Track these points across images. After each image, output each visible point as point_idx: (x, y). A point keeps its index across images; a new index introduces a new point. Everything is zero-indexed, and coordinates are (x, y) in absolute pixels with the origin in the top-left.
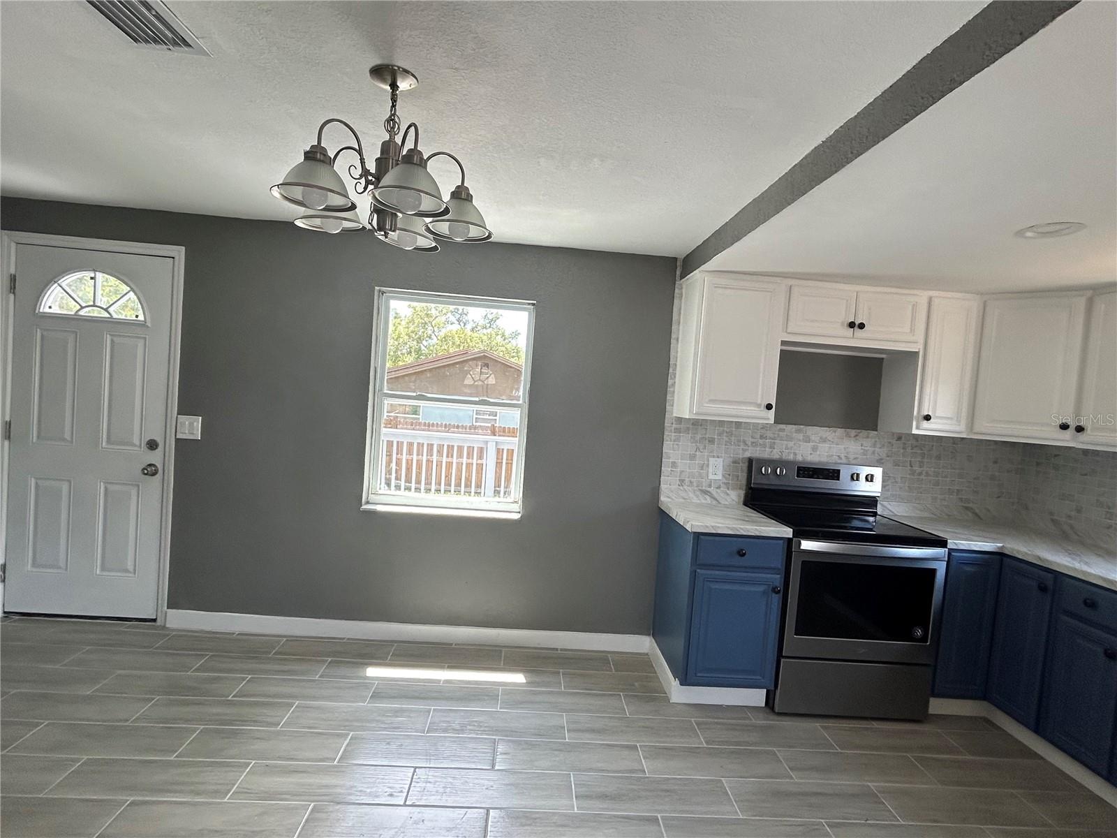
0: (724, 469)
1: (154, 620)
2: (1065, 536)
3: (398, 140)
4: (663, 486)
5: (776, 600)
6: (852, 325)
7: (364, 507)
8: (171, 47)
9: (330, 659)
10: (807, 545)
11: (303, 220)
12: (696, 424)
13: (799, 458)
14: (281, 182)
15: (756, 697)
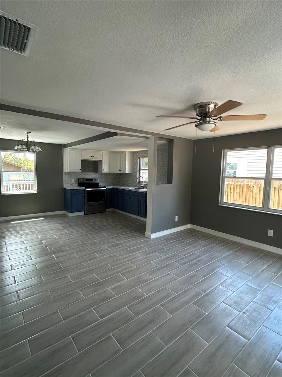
0: (75, 180)
2: (123, 185)
4: (64, 184)
5: (84, 198)
6: (92, 156)
10: (87, 189)
12: (69, 173)
13: (87, 178)
15: (82, 213)
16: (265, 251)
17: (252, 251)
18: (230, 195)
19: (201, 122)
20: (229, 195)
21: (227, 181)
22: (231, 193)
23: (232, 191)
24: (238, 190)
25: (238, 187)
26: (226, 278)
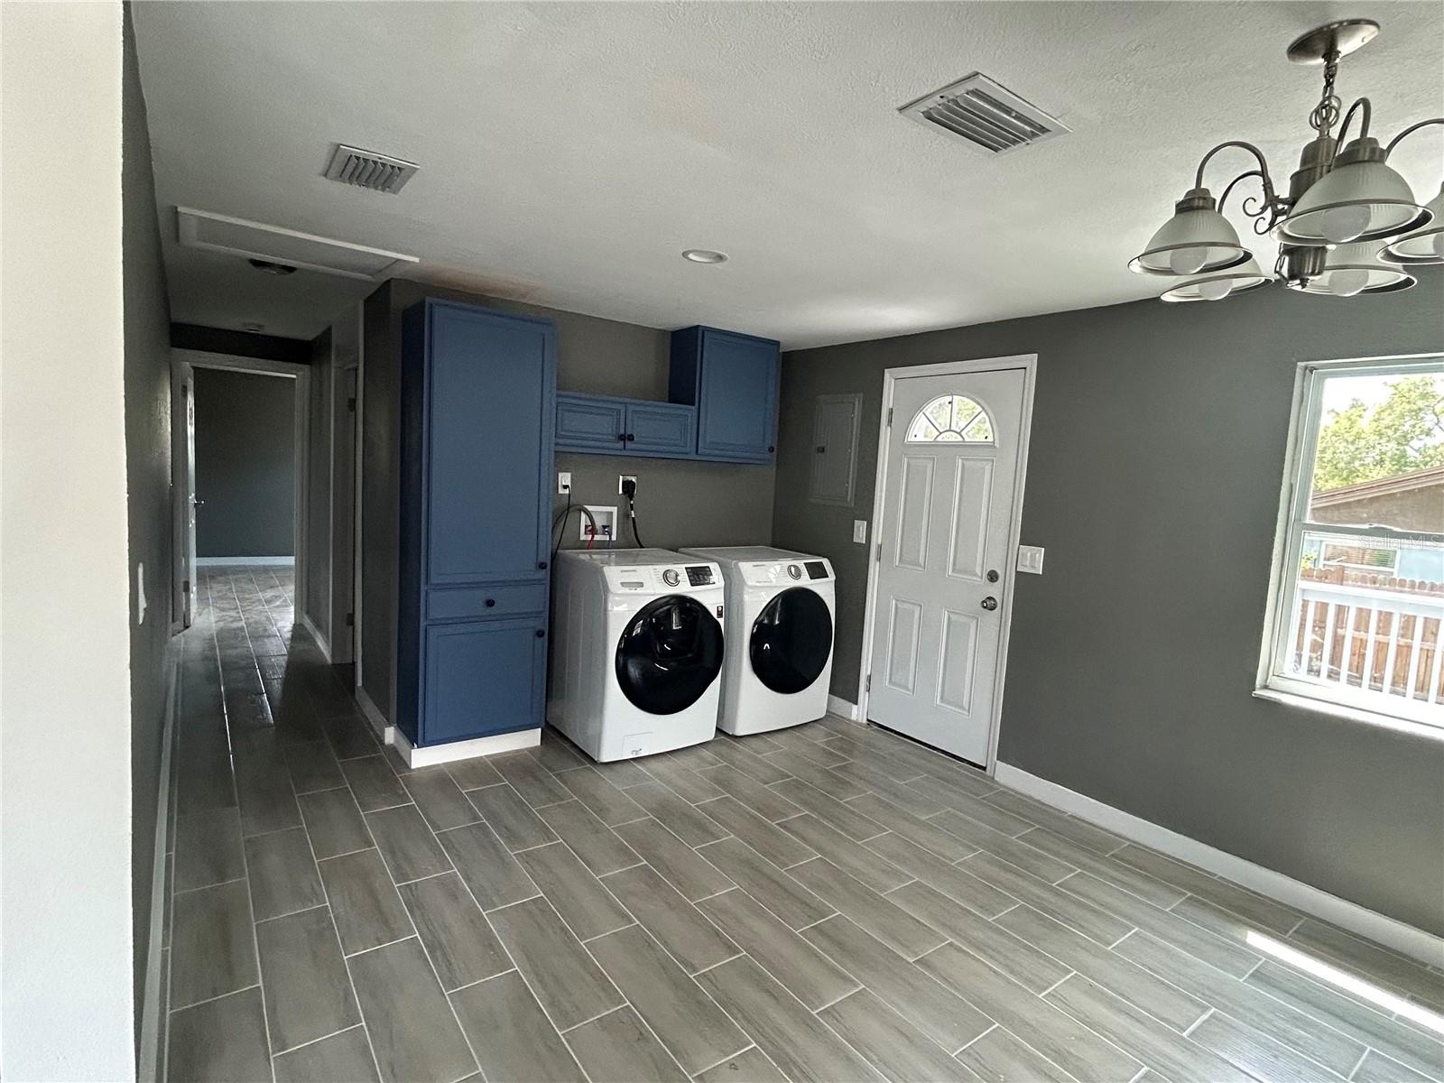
1: (984, 769)
3: (1334, 133)
7: (1259, 692)
8: (1029, 141)
9: (1189, 894)
11: (1174, 292)
14: (1143, 252)
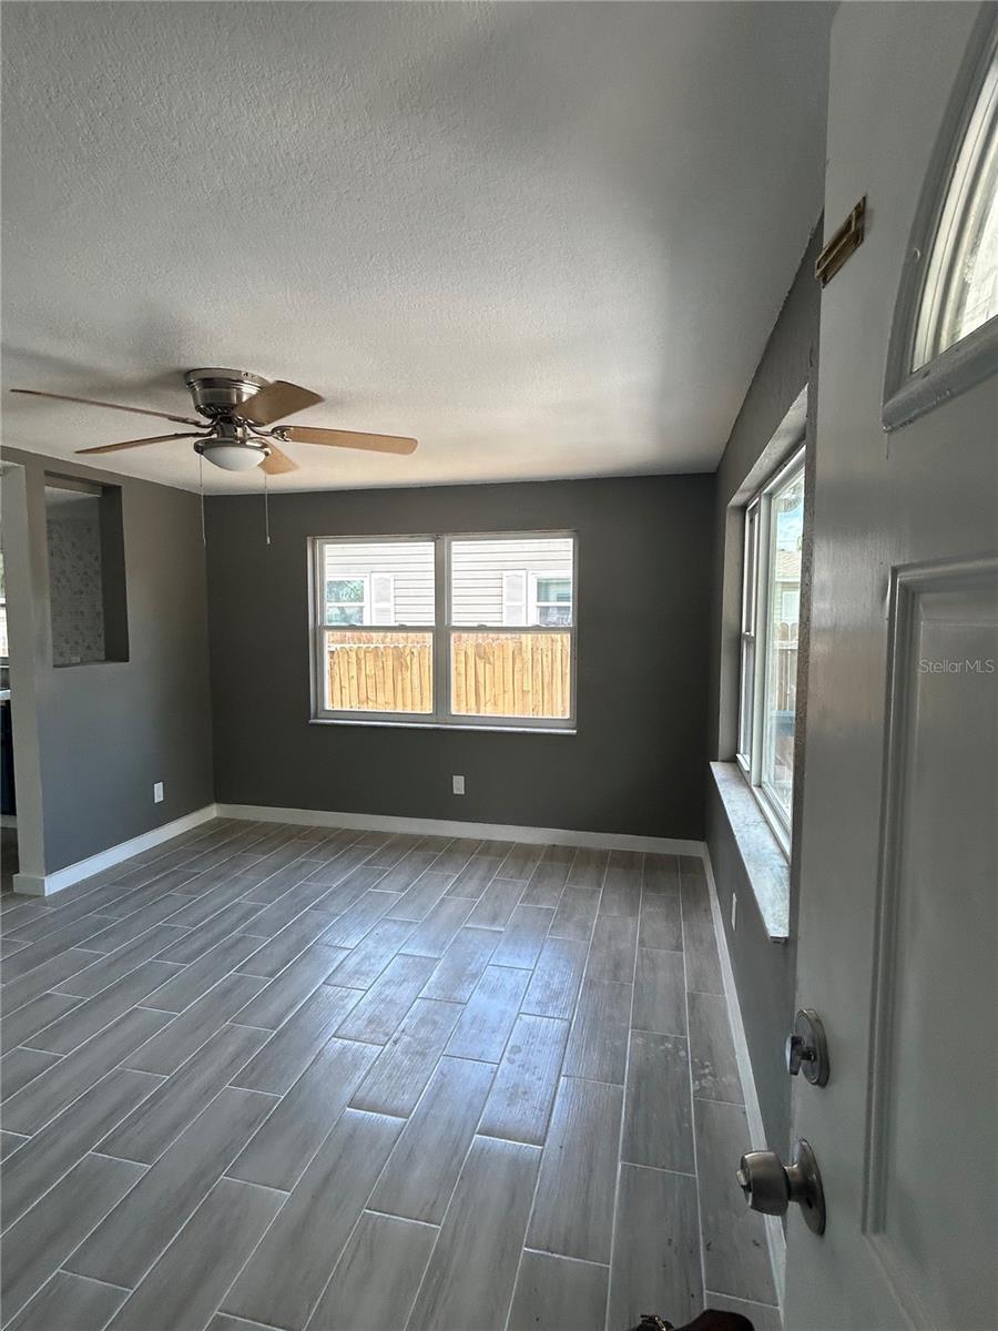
16: (448, 839)
17: (417, 848)
18: (347, 685)
19: (215, 436)
20: (345, 684)
21: (330, 642)
22: (350, 679)
23: (354, 672)
24: (370, 667)
25: (370, 657)
26: (341, 957)
